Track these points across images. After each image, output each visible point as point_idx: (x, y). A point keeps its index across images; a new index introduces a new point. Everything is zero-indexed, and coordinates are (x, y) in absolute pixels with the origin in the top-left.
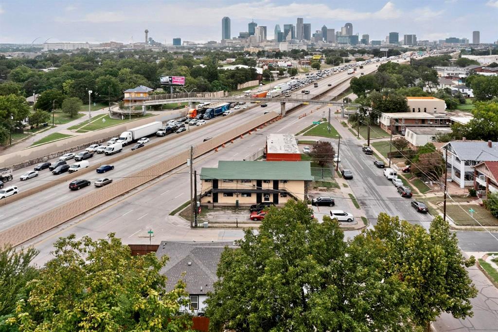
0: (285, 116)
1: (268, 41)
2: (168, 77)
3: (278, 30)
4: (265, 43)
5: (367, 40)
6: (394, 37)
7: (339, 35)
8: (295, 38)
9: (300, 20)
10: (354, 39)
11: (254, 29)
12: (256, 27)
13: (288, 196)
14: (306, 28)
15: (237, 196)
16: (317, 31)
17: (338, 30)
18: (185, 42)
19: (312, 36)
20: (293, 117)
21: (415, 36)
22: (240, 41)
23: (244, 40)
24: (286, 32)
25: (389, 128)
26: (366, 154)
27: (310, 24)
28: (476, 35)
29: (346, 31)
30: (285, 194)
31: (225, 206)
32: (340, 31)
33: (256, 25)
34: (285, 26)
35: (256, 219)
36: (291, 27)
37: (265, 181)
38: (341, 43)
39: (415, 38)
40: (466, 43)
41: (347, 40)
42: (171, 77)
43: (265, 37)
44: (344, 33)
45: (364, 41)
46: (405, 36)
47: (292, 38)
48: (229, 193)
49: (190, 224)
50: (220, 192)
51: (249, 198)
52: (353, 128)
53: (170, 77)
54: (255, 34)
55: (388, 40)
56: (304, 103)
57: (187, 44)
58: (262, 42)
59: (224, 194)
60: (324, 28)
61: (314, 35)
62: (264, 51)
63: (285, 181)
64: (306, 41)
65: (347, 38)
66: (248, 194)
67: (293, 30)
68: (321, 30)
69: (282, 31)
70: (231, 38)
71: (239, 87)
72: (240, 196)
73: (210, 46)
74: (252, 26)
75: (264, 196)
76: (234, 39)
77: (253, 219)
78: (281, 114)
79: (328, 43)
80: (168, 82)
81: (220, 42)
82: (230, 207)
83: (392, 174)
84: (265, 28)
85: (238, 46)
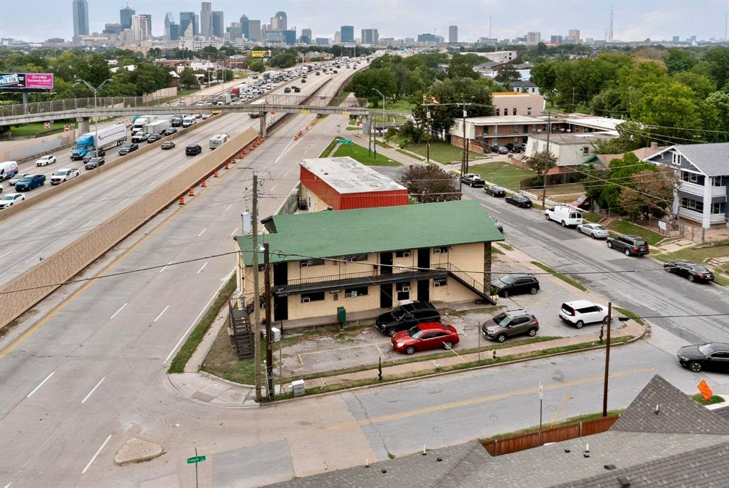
0: (267, 137)
1: (154, 39)
2: (15, 76)
3: (171, 21)
4: (150, 41)
5: (309, 37)
6: (347, 32)
7: (268, 30)
8: (198, 34)
9: (206, 6)
10: (290, 35)
11: (131, 19)
12: (133, 16)
13: (450, 281)
14: (216, 19)
15: (336, 298)
16: (233, 24)
17: (265, 22)
18: (5, 40)
19: (225, 31)
20: (281, 138)
21: (376, 31)
22: (106, 38)
23: (113, 37)
24: (184, 24)
25: (476, 141)
26: (473, 186)
27: (222, 13)
28: (453, 30)
29: (278, 23)
30: (445, 278)
31: (310, 327)
32: (269, 23)
33: (133, 12)
34: (182, 14)
35: (410, 350)
36: (192, 16)
37: (400, 253)
38: (273, 42)
39: (377, 35)
40: (440, 42)
41: (281, 37)
42: (24, 76)
43: (150, 33)
44: (275, 27)
45: (305, 38)
46: (363, 31)
47: (194, 34)
48: (314, 294)
49: (254, 393)
50: (292, 294)
51: (362, 298)
52: (402, 148)
53: (19, 75)
54: (132, 27)
55: (339, 38)
56: (292, 111)
57: (9, 44)
58: (144, 39)
59: (302, 296)
60: (244, 21)
61: (228, 29)
62: (158, 50)
63: (444, 249)
64: (216, 38)
65: (281, 34)
66: (361, 289)
67: (196, 21)
68: (238, 21)
69: (178, 22)
70: (91, 33)
71: (146, 98)
72: (342, 295)
73: (53, 45)
74: (127, 14)
75: (399, 288)
76: (95, 35)
77: (403, 351)
78: (262, 133)
79: (252, 42)
80: (16, 85)
81: (71, 40)
82: (322, 326)
83: (573, 216)
84: (148, 17)
85: (104, 46)
